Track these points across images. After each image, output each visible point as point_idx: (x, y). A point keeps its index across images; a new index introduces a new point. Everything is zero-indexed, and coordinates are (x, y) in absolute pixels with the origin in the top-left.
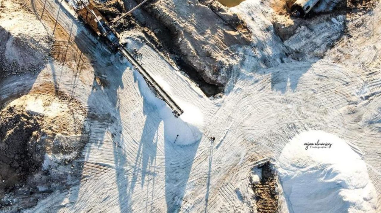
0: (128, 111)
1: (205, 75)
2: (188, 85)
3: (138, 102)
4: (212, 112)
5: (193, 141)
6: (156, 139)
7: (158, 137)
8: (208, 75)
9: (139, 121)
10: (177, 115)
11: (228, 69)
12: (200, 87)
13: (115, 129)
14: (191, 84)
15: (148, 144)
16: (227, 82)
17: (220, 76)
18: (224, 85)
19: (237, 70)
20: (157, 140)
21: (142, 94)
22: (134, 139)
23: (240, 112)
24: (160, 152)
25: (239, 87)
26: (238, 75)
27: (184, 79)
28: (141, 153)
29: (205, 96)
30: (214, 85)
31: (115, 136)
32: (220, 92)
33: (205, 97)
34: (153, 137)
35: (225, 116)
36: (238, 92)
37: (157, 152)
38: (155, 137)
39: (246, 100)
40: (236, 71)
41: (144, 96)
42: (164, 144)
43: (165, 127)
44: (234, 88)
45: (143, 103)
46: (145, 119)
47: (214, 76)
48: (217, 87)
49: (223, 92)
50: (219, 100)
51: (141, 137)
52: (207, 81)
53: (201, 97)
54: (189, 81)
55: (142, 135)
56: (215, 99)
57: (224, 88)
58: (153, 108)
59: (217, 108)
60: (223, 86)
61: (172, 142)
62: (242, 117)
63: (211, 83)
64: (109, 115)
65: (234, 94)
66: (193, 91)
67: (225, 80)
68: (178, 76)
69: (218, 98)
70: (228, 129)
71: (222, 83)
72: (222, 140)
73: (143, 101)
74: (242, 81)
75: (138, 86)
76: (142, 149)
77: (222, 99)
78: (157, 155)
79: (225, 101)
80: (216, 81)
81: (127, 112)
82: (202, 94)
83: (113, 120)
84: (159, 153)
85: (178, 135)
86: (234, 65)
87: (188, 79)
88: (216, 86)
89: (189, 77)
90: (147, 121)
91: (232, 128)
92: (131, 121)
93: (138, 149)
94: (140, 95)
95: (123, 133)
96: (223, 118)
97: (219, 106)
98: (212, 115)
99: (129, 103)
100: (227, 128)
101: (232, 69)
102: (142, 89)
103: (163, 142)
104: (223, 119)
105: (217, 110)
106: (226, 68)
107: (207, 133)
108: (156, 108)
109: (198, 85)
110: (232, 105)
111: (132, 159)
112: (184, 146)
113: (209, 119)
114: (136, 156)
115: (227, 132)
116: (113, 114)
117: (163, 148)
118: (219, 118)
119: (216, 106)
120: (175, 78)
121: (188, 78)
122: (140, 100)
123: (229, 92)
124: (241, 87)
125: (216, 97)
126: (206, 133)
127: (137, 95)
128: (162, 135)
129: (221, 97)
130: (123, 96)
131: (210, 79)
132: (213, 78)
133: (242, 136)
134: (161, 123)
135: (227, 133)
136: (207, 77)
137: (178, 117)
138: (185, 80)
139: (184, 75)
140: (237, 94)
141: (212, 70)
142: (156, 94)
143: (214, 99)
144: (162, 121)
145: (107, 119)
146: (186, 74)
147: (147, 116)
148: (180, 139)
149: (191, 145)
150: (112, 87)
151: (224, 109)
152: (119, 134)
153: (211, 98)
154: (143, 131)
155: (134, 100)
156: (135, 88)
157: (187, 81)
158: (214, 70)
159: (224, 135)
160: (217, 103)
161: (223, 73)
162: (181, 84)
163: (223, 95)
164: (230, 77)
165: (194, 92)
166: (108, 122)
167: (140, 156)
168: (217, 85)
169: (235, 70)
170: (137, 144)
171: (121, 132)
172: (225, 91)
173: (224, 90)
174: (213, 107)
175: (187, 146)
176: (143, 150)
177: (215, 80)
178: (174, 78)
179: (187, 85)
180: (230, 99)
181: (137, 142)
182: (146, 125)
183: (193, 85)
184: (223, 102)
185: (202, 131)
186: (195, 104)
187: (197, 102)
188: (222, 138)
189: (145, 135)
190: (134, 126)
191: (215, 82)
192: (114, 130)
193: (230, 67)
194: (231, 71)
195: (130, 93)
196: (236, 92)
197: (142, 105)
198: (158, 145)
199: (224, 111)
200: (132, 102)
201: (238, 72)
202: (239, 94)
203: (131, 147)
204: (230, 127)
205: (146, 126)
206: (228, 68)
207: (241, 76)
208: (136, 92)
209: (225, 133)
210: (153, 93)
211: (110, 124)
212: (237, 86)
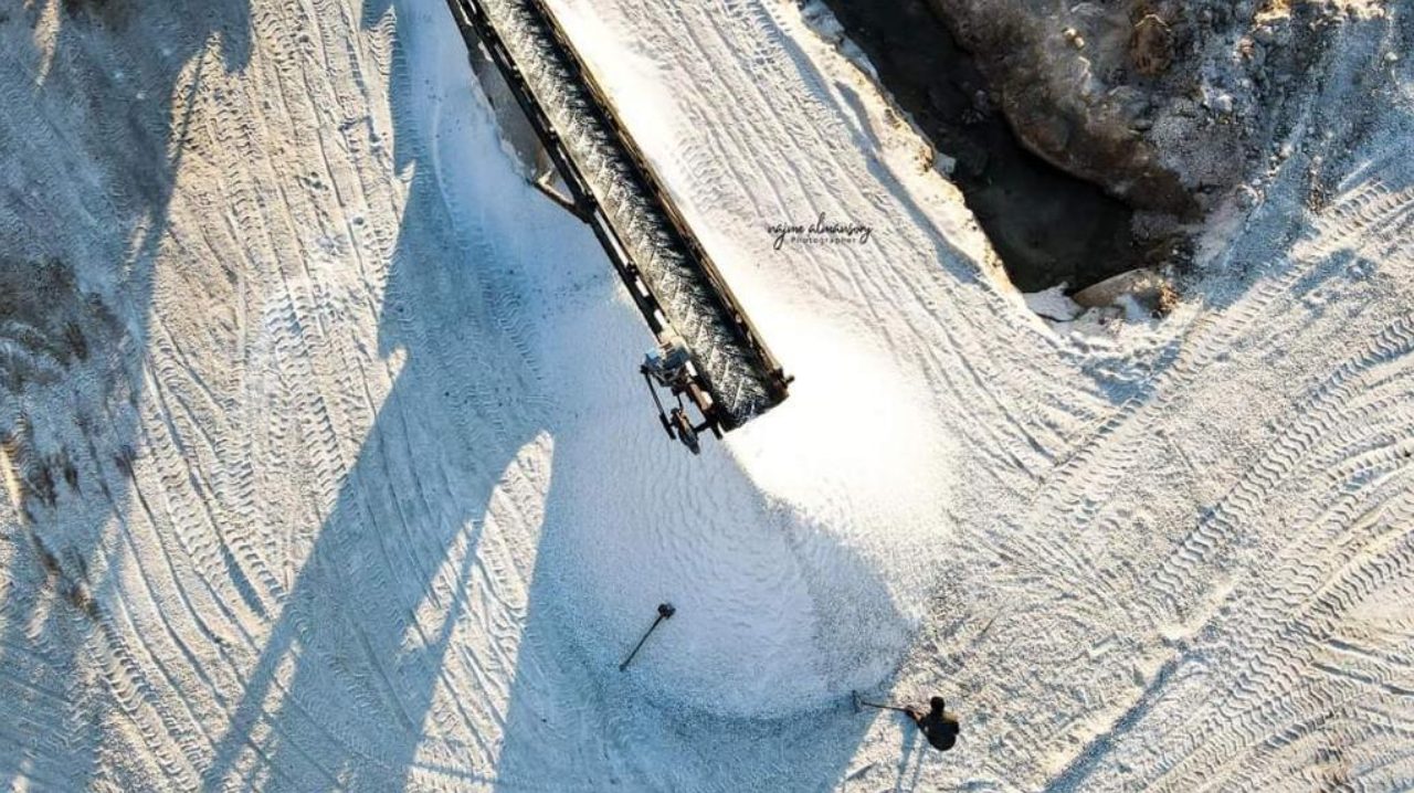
0: (247, 274)
1: (1035, 80)
2: (857, 139)
3: (359, 207)
4: (1047, 437)
5: (815, 690)
6: (447, 600)
7: (475, 571)
8: (1057, 82)
9: (326, 386)
10: (694, 417)
11: (1272, 48)
12: (958, 177)
13: (84, 423)
14: (884, 131)
15: (365, 637)
16: (1247, 176)
17: (1181, 104)
18: (1202, 197)
19: (1357, 81)
20: (455, 613)
21: (409, 146)
22: (239, 557)
23: (1320, 486)
24: (464, 734)
25: (1350, 241)
26: (1360, 134)
27: (830, 81)
28: (270, 707)
29: (1001, 272)
30: (1098, 190)
31: (62, 487)
32: (1144, 256)
33: (997, 278)
34: (427, 577)
35: (1165, 500)
36: (1335, 297)
37: (430, 726)
38: (449, 571)
39: (1393, 388)
40: (1344, 86)
41: (423, 163)
42: (510, 662)
43: (558, 497)
44: (1300, 250)
45: (405, 226)
46: (388, 384)
47: (1124, 92)
48: (1125, 207)
49: (1185, 268)
50: (1134, 337)
51: (306, 547)
52: (1043, 138)
53: (964, 268)
54: (875, 104)
55: (326, 528)
56: (1093, 313)
57: (1191, 229)
58: (489, 291)
59: (1099, 406)
60: (1188, 205)
61: (605, 655)
62: (1333, 549)
63: (1072, 165)
64: (59, 276)
65: (1288, 307)
66: (895, 204)
67: (1231, 149)
68: (778, 35)
69: (1121, 312)
70: (1182, 646)
71: (1184, 178)
72: (1103, 745)
73: (401, 204)
74: (1390, 198)
75: (386, 59)
76: (286, 670)
77: (1166, 333)
78: (418, 758)
79: (1191, 355)
80: (1128, 146)
81: (232, 276)
82: (975, 245)
83: (85, 330)
84: (453, 745)
85: (666, 611)
86: (1341, 16)
87: (869, 86)
88: (1116, 200)
89: (873, 71)
90: (395, 397)
91: (1222, 643)
92: (253, 378)
93: (248, 664)
94: (388, 143)
95: (145, 470)
96: (1149, 519)
97: (1121, 387)
98: (1040, 464)
99: (276, 205)
100: (1174, 633)
101: (1314, 59)
102: (418, 100)
103: (513, 636)
104: (1139, 525)
105: (1092, 427)
106: (1258, 41)
107: (963, 635)
108: (517, 300)
109: (950, 162)
110: (1253, 405)
111: (173, 749)
112: (708, 719)
113: (1008, 506)
114: (220, 727)
115: (1171, 667)
116: (95, 278)
117: (500, 698)
118: (1109, 510)
119: (1090, 383)
120: (751, 54)
121: (868, 74)
122: (381, 196)
123: (1243, 274)
124: (1371, 251)
125: (1104, 303)
126: (950, 632)
127: (365, 146)
128: (520, 568)
129: (1155, 307)
130: (231, 126)
131: (1072, 120)
132: (1110, 116)
133: (1311, 742)
134: (528, 452)
135: (1162, 677)
136: (1047, 105)
137: (706, 437)
138: (838, 85)
139: (839, 46)
140: (1318, 313)
141: (1109, 41)
142: (534, 162)
143: (1077, 316)
144: (547, 440)
145: (28, 314)
146: (851, 46)
147: (409, 359)
148: (683, 646)
149: (777, 727)
150: (144, 21)
151: (1169, 428)
152: (111, 473)
153: (1052, 298)
154: (347, 490)
155: (325, 180)
156: (356, 74)
157: (851, 97)
158: (1136, 35)
159: (1135, 693)
160: (1111, 363)
161: (1218, 83)
162: (797, 115)
163: (1180, 293)
164: (1284, 133)
165: (901, 210)
166: (34, 345)
167: (261, 733)
168: (1120, 189)
169: (1341, 68)
170: (255, 605)
171: (126, 461)
172: (1202, 260)
173: (1189, 248)
174: (1057, 389)
175: (737, 724)
176: (299, 679)
177: (1122, 132)
178: (735, 51)
179: (847, 135)
180: (1239, 344)
181: (260, 590)
182: (379, 432)
183: (906, 149)
184: (1168, 358)
185: (916, 611)
186: (896, 326)
187: (914, 308)
188: (1102, 724)
189: (355, 537)
190: (267, 422)
191: (1109, 156)
192: (73, 433)
193: (1302, 29)
194: (1299, 72)
195: (305, 108)
196: (1308, 283)
197: (391, 246)
198: (451, 660)
199: (1168, 455)
200: (298, 196)
201: (1369, 103)
202: (1339, 309)
203: (186, 626)
204: (1202, 621)
205: (376, 449)
206: (1285, 38)
207: (1382, 146)
208: (359, 110)
209: (1138, 679)
210: (507, 146)
211: (45, 362)
212: (1329, 235)
